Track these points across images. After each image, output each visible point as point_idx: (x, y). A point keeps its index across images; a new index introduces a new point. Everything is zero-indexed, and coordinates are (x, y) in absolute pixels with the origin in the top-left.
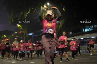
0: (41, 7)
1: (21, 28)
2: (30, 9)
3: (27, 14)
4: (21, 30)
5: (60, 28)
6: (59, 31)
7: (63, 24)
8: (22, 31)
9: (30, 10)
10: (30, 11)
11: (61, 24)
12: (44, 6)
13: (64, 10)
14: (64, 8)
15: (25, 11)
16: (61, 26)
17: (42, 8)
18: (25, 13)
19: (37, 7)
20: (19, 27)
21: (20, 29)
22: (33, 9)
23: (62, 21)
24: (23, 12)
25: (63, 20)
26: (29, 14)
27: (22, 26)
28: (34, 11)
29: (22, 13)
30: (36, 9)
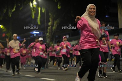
0: (29, 3)
1: (4, 29)
2: (15, 5)
3: (12, 13)
4: (5, 32)
5: (53, 30)
6: (52, 34)
7: (57, 25)
8: (6, 34)
9: (15, 7)
10: (15, 9)
11: (56, 25)
12: (33, 2)
13: (59, 8)
14: (59, 6)
15: (9, 8)
16: (55, 28)
17: (31, 4)
18: (9, 10)
19: (25, 3)
20: (2, 28)
21: (3, 31)
22: (19, 5)
23: (56, 21)
24: (6, 9)
25: (58, 20)
26: (14, 11)
27: (6, 28)
28: (21, 8)
29: (5, 11)
30: (23, 6)
